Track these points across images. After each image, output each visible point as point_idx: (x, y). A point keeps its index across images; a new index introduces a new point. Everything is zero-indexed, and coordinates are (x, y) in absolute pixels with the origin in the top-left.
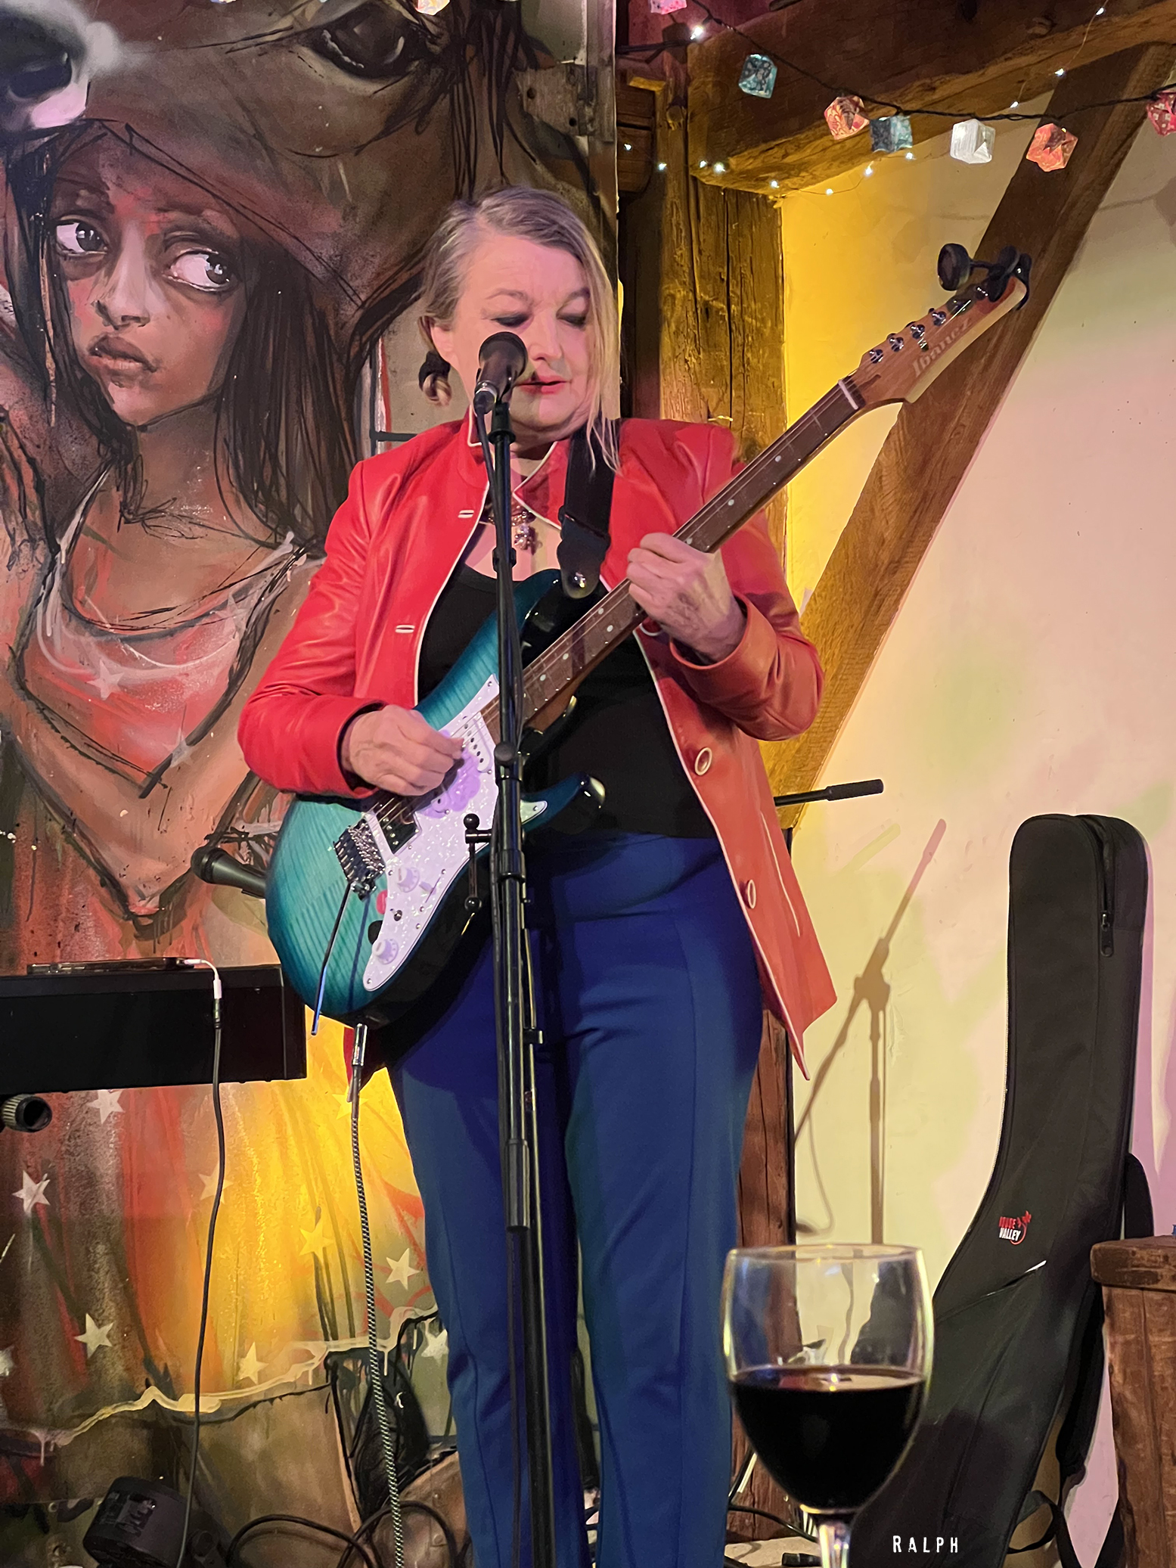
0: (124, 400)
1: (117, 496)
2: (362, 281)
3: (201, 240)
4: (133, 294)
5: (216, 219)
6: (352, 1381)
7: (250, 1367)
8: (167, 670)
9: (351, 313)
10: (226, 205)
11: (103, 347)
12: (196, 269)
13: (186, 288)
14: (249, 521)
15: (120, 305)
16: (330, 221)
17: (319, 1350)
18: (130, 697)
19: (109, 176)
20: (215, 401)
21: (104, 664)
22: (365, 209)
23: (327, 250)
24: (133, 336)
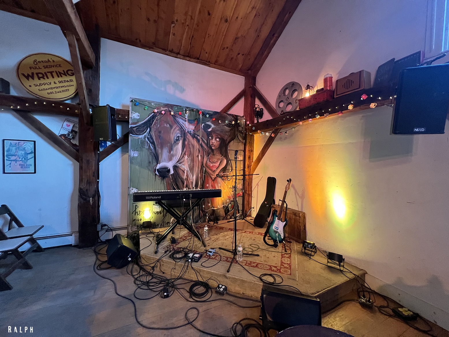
0: (213, 148)
1: (212, 154)
2: (228, 140)
3: (218, 138)
4: (214, 141)
5: (219, 136)
6: (225, 207)
7: (219, 207)
8: (215, 164)
9: (227, 142)
10: (220, 136)
11: (212, 144)
12: (218, 140)
13: (217, 141)
14: (221, 155)
15: (213, 142)
16: (226, 136)
17: (223, 206)
18: (213, 166)
19: (213, 134)
20: (219, 148)
21: (211, 164)
22: (229, 136)
23: (226, 138)
24: (214, 144)
